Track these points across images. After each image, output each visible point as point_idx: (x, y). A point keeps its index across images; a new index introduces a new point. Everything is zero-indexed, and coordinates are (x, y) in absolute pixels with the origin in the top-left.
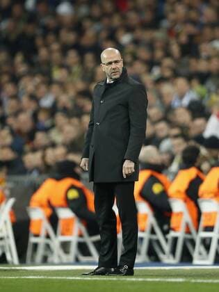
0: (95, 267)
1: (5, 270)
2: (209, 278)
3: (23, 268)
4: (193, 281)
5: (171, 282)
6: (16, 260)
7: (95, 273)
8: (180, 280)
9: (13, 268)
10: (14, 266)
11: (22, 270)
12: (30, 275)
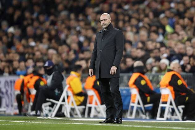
0: (104, 120)
1: (64, 120)
2: (164, 126)
3: (72, 119)
4: (157, 127)
5: (146, 128)
6: (69, 116)
7: (104, 122)
8: (150, 127)
9: (68, 119)
10: (68, 118)
11: (72, 120)
12: (76, 122)
